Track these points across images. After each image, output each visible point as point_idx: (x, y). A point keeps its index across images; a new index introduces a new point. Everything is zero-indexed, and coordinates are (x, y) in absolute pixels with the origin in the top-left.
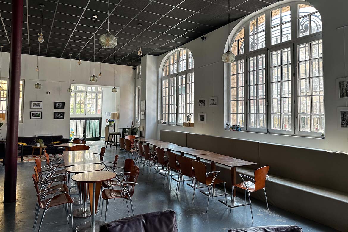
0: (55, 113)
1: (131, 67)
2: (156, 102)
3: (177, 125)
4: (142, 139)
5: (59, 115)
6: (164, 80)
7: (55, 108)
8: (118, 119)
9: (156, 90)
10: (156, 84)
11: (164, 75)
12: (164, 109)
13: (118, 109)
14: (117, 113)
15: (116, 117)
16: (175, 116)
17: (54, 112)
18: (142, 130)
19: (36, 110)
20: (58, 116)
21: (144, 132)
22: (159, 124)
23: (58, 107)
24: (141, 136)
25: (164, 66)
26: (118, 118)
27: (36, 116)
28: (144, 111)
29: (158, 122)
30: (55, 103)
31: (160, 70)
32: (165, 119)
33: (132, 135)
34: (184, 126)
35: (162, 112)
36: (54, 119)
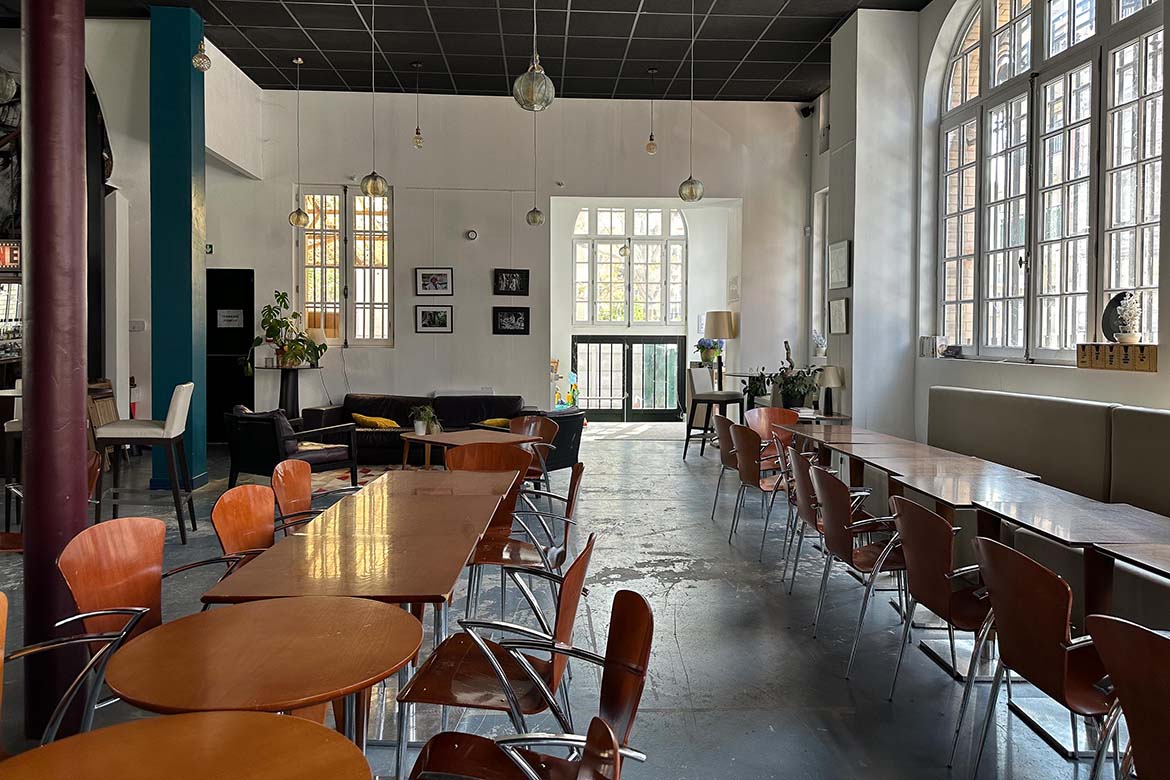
0: (497, 311)
1: (792, 107)
2: (907, 245)
3: (1033, 361)
4: (834, 429)
5: (513, 319)
6: (951, 127)
7: (497, 291)
8: (734, 337)
9: (907, 185)
10: (909, 159)
11: (953, 103)
12: (951, 282)
13: (733, 296)
14: (729, 313)
15: (726, 331)
16: (1015, 312)
17: (494, 308)
18: (833, 383)
19: (433, 301)
20: (508, 322)
21: (843, 393)
22: (922, 355)
23: (507, 287)
24: (828, 411)
25: (955, 53)
26: (735, 334)
27: (434, 322)
28: (844, 294)
29: (921, 348)
30: (497, 274)
31: (932, 82)
32: (958, 330)
33: (787, 405)
34: (1081, 363)
35: (941, 296)
36: (494, 333)
